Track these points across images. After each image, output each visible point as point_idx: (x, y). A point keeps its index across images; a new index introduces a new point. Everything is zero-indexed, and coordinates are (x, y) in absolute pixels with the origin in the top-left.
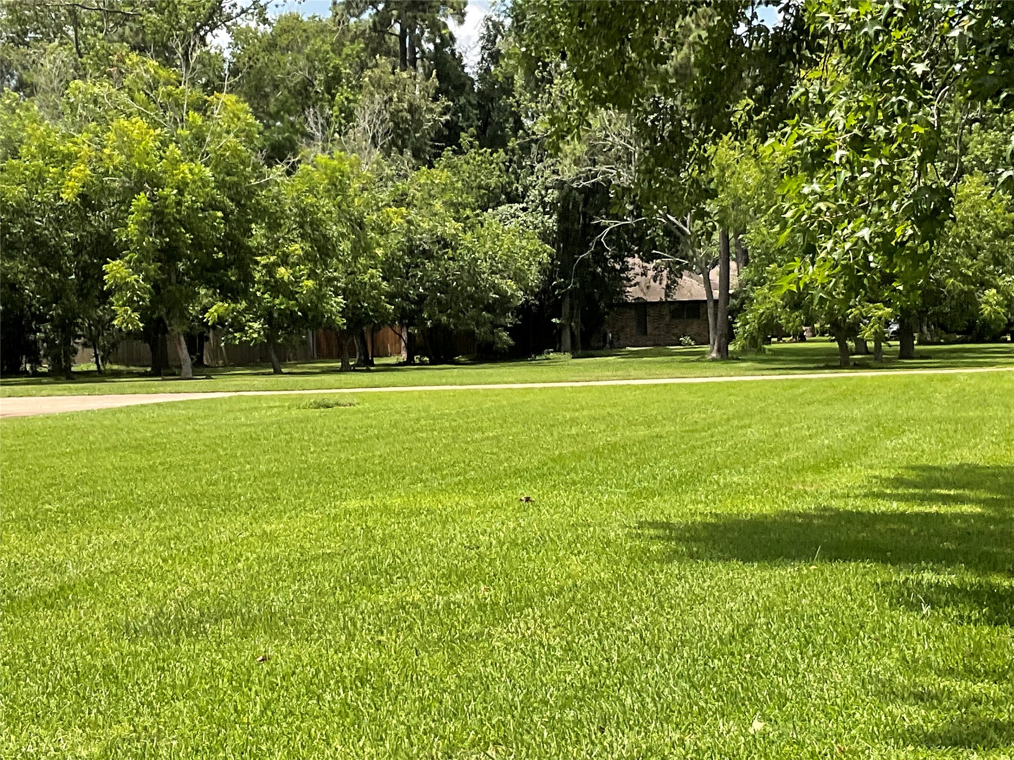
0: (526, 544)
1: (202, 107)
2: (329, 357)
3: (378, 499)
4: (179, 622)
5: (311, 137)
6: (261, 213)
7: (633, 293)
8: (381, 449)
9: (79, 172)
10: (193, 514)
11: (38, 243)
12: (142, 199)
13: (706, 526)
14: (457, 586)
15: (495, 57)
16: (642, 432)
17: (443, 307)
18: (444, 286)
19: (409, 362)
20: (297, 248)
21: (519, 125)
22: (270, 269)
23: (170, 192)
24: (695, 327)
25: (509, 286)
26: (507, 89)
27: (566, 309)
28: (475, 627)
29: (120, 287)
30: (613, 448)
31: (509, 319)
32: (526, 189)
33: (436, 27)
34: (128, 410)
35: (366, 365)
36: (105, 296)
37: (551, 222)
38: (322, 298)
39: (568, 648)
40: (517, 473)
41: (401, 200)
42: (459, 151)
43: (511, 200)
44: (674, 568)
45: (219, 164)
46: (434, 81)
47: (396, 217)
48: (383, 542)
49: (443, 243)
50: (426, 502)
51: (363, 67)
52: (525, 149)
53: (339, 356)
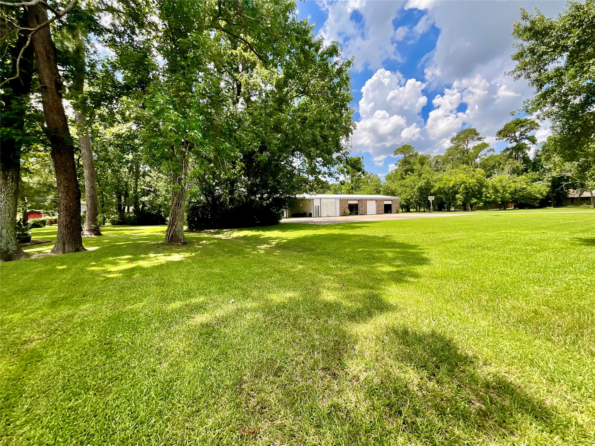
0: (544, 240)
1: (474, 171)
2: (498, 208)
3: (508, 231)
4: (471, 247)
5: (495, 173)
6: (484, 186)
7: (570, 196)
8: (509, 223)
9: (452, 182)
10: (472, 231)
11: (445, 193)
12: (463, 185)
13: (591, 239)
14: (527, 246)
15: (537, 156)
16: (573, 221)
17: (522, 199)
18: (523, 196)
19: (514, 209)
20: (491, 191)
21: (542, 167)
22: (486, 195)
23: (468, 184)
24: (587, 202)
25: (538, 196)
26: (540, 161)
27: (553, 199)
28: (532, 253)
29: (459, 198)
30: (566, 224)
31: (538, 201)
32: (544, 178)
33: (523, 152)
34: (460, 216)
35: (505, 209)
36: (456, 200)
37: (550, 184)
38: (496, 199)
39: (556, 258)
40: (541, 228)
41: (514, 182)
42: (528, 172)
43: (540, 180)
44: (583, 247)
45: (477, 179)
46: (522, 161)
47: (513, 185)
48: (510, 238)
49: (524, 189)
50: (520, 232)
51: (506, 161)
52: (544, 171)
53: (499, 208)
